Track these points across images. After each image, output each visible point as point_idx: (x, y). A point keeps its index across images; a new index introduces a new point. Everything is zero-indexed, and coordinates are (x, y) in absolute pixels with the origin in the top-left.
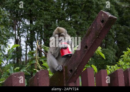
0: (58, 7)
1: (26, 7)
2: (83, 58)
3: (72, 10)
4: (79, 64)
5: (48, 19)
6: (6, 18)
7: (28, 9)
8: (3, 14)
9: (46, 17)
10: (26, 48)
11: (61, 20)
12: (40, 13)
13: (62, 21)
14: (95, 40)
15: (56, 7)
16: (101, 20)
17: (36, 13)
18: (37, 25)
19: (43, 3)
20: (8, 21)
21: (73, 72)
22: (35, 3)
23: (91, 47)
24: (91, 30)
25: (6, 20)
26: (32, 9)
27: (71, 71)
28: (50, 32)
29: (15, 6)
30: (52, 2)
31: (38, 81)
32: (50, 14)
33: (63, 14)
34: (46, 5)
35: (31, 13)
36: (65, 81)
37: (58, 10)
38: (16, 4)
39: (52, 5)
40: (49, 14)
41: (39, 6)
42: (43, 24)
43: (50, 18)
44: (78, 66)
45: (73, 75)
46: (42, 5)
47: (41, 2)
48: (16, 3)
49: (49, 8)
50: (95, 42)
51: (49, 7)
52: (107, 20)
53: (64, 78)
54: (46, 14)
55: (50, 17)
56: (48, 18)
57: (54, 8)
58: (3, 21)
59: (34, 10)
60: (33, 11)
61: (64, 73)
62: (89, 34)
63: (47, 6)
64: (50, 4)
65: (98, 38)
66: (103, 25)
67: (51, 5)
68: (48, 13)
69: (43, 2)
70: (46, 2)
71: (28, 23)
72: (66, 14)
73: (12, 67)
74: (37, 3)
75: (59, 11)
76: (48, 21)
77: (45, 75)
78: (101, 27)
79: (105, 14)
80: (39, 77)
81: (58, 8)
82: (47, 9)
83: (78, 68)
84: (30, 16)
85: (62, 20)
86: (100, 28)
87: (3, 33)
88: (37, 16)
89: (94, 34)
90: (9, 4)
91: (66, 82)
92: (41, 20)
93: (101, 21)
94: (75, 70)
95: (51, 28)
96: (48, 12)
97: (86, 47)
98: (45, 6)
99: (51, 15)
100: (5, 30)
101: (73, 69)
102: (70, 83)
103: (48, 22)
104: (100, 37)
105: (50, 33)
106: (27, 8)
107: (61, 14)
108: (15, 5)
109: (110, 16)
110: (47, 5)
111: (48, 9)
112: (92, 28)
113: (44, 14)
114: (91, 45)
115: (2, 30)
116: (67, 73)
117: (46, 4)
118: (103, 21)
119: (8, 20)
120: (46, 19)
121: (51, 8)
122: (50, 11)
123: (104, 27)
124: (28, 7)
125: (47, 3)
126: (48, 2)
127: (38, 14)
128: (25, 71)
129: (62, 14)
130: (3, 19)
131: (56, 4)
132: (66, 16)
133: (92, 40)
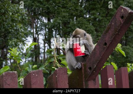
0: (76, 3)
1: (44, 4)
2: (102, 55)
3: (91, 7)
4: (98, 61)
5: (66, 17)
6: (24, 16)
7: (45, 6)
8: (20, 12)
9: (64, 14)
10: (44, 46)
11: (79, 18)
12: (58, 10)
13: (81, 18)
14: (115, 37)
15: (74, 4)
16: (121, 16)
17: (54, 11)
18: (55, 23)
21: (92, 70)
22: (53, 1)
23: (110, 44)
24: (111, 26)
25: (23, 18)
26: (49, 7)
27: (90, 68)
28: (68, 29)
29: (33, 4)
31: (57, 79)
32: (68, 12)
33: (81, 11)
34: (64, 2)
35: (49, 11)
36: (84, 79)
37: (76, 7)
38: (34, 1)
39: (70, 2)
40: (66, 11)
41: (57, 3)
43: (68, 15)
44: (97, 63)
45: (92, 73)
46: (59, 3)
49: (67, 6)
50: (114, 38)
51: (67, 4)
52: (127, 15)
53: (83, 76)
54: (64, 12)
55: (68, 14)
56: (66, 16)
57: (72, 5)
58: (21, 19)
59: (51, 7)
60: (51, 9)
61: (83, 71)
62: (109, 31)
63: (65, 4)
65: (118, 34)
67: (69, 2)
68: (65, 10)
71: (46, 21)
72: (84, 11)
73: (30, 66)
76: (66, 18)
77: (64, 73)
78: (121, 23)
79: (125, 9)
80: (58, 75)
81: (76, 5)
82: (65, 6)
83: (97, 66)
84: (48, 14)
85: (81, 17)
86: (119, 23)
87: (21, 31)
88: (54, 14)
89: (114, 30)
90: (27, 2)
92: (59, 18)
93: (121, 17)
94: (94, 67)
95: (69, 26)
96: (66, 9)
97: (106, 44)
98: (63, 3)
100: (23, 28)
101: (92, 67)
102: (89, 81)
103: (66, 19)
104: (119, 33)
105: (68, 31)
107: (79, 11)
108: (32, 2)
109: (130, 11)
110: (65, 3)
111: (66, 7)
112: (111, 24)
113: (61, 11)
115: (20, 28)
116: (85, 71)
118: (122, 17)
119: (26, 18)
120: (64, 17)
121: (69, 5)
122: (67, 9)
123: (124, 23)
124: (46, 4)
127: (56, 12)
128: (43, 69)
129: (80, 10)
130: (21, 17)
131: (74, 1)
132: (84, 13)
133: (112, 37)
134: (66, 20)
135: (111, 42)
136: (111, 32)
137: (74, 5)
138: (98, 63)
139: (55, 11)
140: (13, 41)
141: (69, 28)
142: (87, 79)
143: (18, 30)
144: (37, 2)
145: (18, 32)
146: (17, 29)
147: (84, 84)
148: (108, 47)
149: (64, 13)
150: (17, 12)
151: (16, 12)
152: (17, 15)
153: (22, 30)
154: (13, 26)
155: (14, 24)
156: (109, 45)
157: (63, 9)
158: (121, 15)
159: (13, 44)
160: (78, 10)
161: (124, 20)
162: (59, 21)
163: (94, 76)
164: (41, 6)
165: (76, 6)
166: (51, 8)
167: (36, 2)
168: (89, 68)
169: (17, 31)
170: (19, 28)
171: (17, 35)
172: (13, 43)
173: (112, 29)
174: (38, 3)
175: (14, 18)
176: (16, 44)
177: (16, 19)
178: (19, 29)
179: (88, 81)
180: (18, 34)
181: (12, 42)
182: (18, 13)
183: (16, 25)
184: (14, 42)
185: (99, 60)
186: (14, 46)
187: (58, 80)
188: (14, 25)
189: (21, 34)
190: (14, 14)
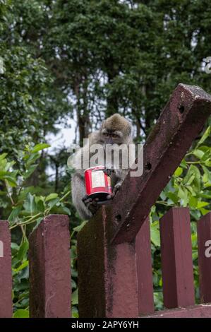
0: (175, 38)
1: (97, 41)
2: (142, 190)
3: (209, 47)
4: (135, 203)
5: (149, 71)
6: (38, 74)
7: (100, 47)
8: (30, 66)
9: (144, 64)
11: (180, 73)
12: (130, 55)
13: (183, 73)
14: (167, 151)
15: (168, 40)
16: (179, 107)
17: (120, 57)
18: (121, 84)
19: (137, 31)
20: (40, 81)
21: (123, 221)
22: (119, 33)
23: (158, 166)
24: (159, 127)
25: (36, 79)
26: (109, 47)
27: (119, 217)
28: (152, 102)
29: (72, 40)
30: (160, 27)
31: (43, 240)
32: (154, 59)
33: (186, 58)
34: (144, 36)
35: (109, 56)
36: (105, 241)
37: (174, 47)
38: (74, 34)
39: (160, 36)
40: (150, 57)
41: (128, 38)
42: (135, 82)
43: (154, 66)
44: (132, 207)
46: (135, 37)
47: (132, 29)
48: (74, 32)
49: (152, 44)
50: (167, 155)
51: (153, 41)
52: (190, 106)
53: (105, 233)
54: (144, 59)
55: (153, 64)
56: (149, 68)
57: (163, 43)
58: (29, 82)
59: (115, 48)
60: (113, 52)
61: (104, 223)
62: (155, 138)
63: (147, 39)
64: (154, 33)
65: (174, 146)
66: (182, 117)
67: (157, 35)
68: (148, 55)
69: (137, 29)
70: (145, 29)
71: (103, 80)
72: (192, 57)
74: (121, 33)
75: (176, 51)
76: (149, 74)
77: (60, 227)
78: (178, 122)
79: (187, 92)
80: (45, 231)
82: (147, 45)
83: (132, 213)
85: (184, 71)
86: (176, 123)
87: (29, 109)
88: (122, 63)
89: (165, 136)
90: (58, 36)
91: (108, 242)
92: (131, 73)
93: (180, 109)
94: (127, 216)
95: (155, 93)
96: (149, 53)
97: (149, 166)
98: (143, 39)
99: (156, 61)
100: (35, 104)
101: (122, 214)
102: (119, 245)
103: (149, 77)
104: (178, 144)
105: (152, 105)
106: (99, 44)
107: (181, 58)
108: (70, 36)
109: (197, 96)
110: (147, 37)
111: (150, 46)
112: (160, 123)
113: (138, 58)
114: (158, 161)
115: (26, 103)
116: (110, 223)
117: (145, 34)
118: (182, 109)
119: (41, 79)
120: (144, 71)
122: (153, 51)
123: (185, 122)
124: (102, 41)
125: (147, 31)
126: (149, 29)
127: (125, 59)
129: (183, 56)
130: (31, 77)
131: (170, 33)
132: (192, 62)
133: (161, 152)
134: (149, 79)
135: (160, 163)
136: (160, 140)
137: (169, 43)
138: (135, 207)
139: (122, 58)
140: (10, 133)
141: (155, 99)
142: (111, 241)
143: (22, 107)
144: (82, 35)
145: (21, 111)
146: (20, 105)
147: (105, 252)
148: (154, 173)
149: (144, 62)
150: (22, 65)
151: (19, 63)
152: (19, 72)
153: (31, 107)
154: (9, 98)
155: (13, 94)
156: (156, 168)
157: (142, 52)
158: (179, 104)
159: (8, 141)
160: (179, 54)
161: (185, 116)
162: (130, 81)
163: (128, 233)
164: (90, 45)
165: (174, 44)
166: (113, 49)
167: (79, 35)
168: (116, 217)
169: (20, 109)
170: (24, 103)
171: (19, 119)
172: (10, 138)
173: (162, 134)
174: (82, 39)
175: (12, 80)
176: (17, 139)
177: (18, 83)
178: (25, 105)
179: (116, 244)
180: (22, 116)
181: (7, 136)
182: (24, 68)
183: (18, 96)
184: (12, 135)
185: (136, 200)
186: (10, 144)
187: (45, 242)
188: (11, 96)
189: (29, 116)
190: (15, 69)
